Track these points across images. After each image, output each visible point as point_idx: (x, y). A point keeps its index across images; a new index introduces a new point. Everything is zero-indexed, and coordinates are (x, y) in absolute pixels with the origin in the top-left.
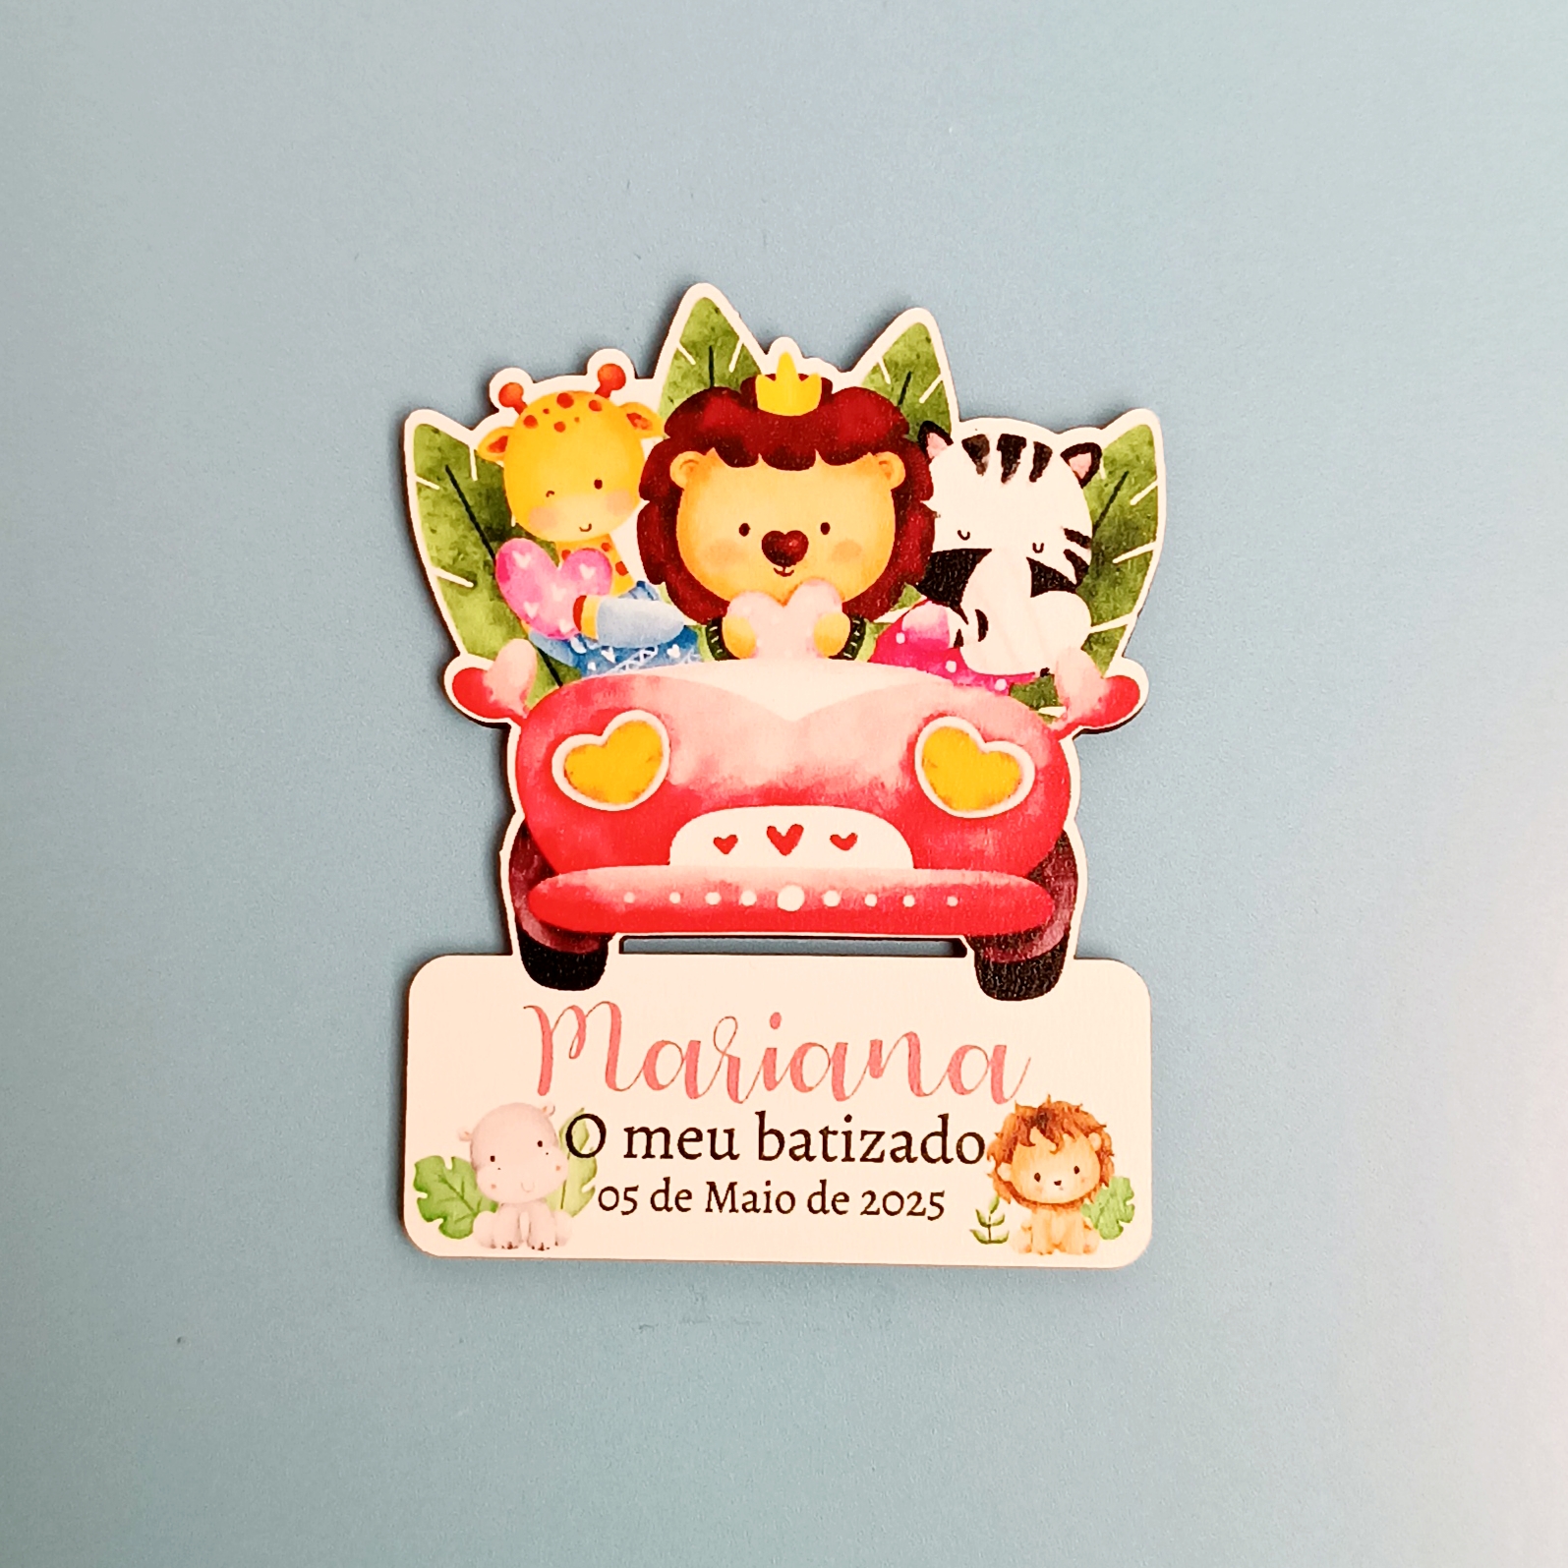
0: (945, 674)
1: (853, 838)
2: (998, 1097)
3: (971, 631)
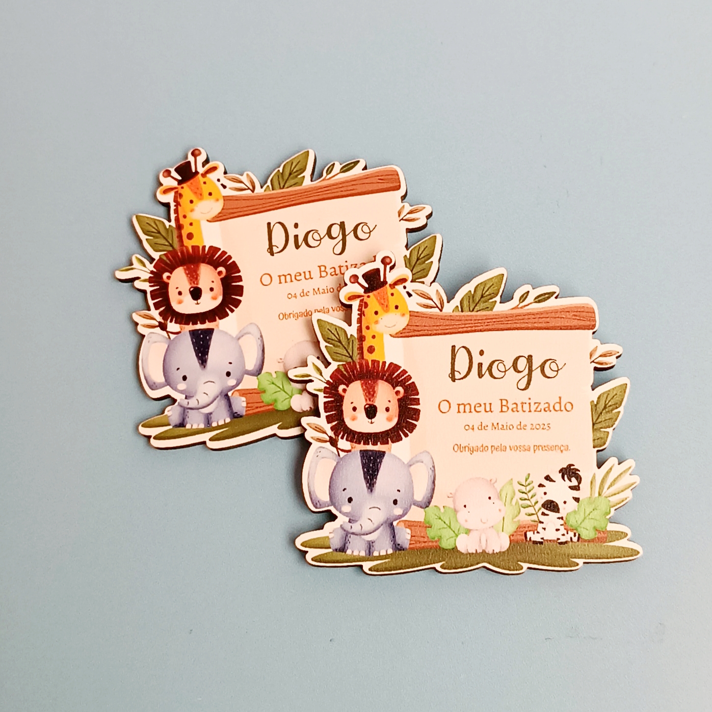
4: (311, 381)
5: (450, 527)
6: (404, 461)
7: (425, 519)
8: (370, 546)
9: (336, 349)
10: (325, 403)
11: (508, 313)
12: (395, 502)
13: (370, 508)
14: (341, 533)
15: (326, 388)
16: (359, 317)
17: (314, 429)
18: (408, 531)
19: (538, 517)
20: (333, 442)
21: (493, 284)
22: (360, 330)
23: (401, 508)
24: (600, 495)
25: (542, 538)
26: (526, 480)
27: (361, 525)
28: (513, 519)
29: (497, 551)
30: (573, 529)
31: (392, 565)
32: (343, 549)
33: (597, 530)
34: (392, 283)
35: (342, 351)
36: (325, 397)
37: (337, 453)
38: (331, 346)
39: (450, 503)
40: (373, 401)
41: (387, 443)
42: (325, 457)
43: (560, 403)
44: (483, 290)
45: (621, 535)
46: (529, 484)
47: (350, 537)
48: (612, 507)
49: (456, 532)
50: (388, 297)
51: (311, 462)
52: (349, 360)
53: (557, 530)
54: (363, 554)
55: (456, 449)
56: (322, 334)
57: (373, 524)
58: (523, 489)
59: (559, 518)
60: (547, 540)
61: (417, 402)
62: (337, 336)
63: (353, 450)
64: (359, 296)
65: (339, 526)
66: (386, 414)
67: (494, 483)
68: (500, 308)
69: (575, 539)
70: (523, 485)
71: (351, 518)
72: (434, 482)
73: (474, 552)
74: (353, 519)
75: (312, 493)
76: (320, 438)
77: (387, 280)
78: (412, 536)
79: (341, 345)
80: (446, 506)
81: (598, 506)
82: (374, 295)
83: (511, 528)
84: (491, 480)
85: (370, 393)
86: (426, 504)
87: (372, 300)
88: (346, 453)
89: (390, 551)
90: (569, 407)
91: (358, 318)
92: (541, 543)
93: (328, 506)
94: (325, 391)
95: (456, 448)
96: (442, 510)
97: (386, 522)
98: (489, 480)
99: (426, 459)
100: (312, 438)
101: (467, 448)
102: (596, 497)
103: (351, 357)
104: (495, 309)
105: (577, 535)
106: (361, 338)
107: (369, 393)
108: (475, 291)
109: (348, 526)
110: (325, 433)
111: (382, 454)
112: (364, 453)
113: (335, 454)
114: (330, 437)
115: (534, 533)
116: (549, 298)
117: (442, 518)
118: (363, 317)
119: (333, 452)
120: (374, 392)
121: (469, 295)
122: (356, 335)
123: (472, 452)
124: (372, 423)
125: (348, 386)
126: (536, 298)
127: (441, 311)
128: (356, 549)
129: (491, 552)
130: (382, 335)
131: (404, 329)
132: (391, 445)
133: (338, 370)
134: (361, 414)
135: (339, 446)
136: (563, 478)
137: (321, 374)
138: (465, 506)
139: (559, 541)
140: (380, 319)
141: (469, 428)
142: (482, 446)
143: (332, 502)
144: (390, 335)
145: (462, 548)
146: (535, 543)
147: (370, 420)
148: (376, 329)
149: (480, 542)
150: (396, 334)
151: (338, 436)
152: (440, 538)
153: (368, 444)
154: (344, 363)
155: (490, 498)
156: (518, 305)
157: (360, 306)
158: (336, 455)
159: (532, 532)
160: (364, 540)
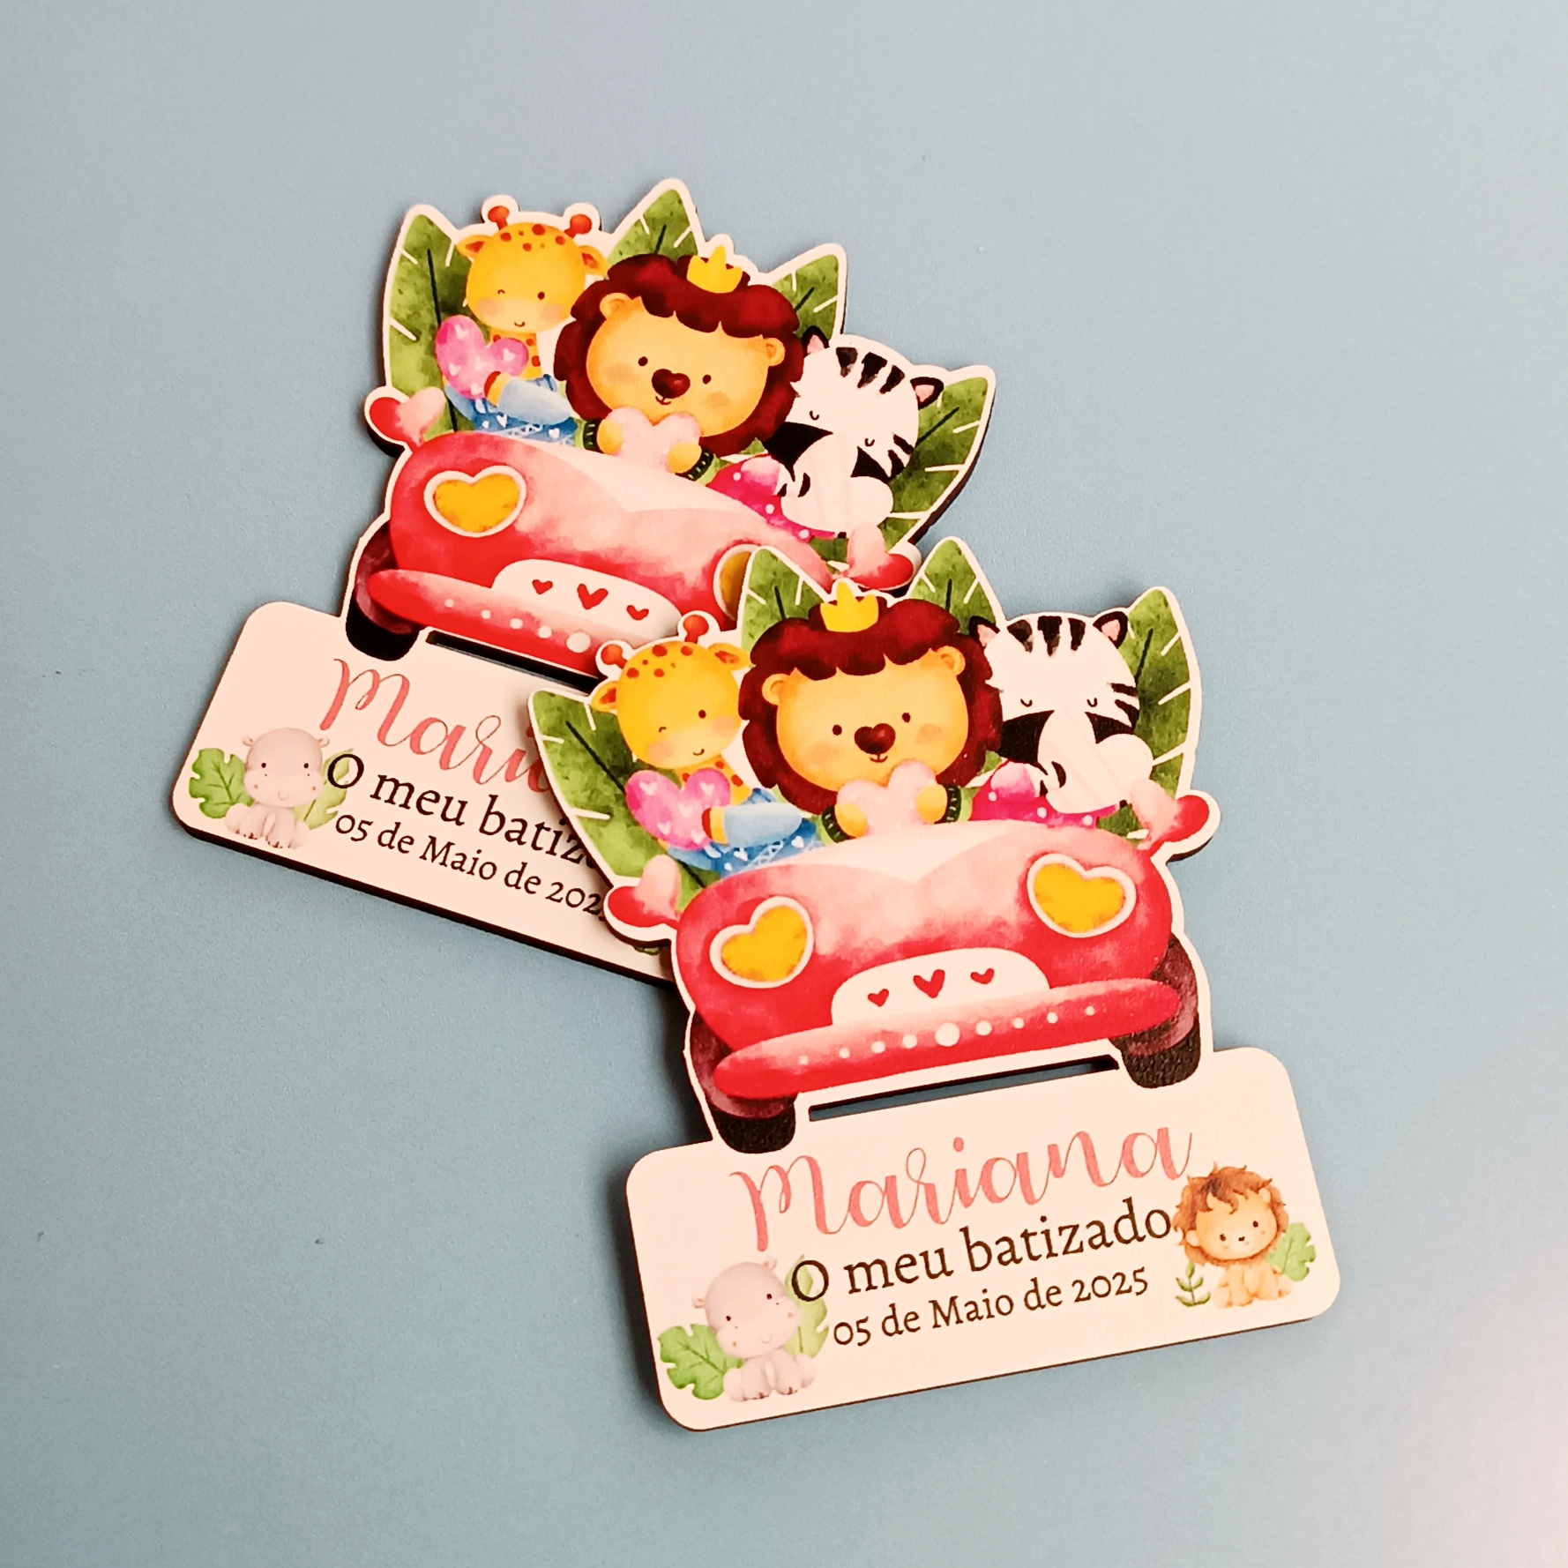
0: (1038, 820)
1: (990, 973)
2: (1172, 1174)
3: (1051, 780)
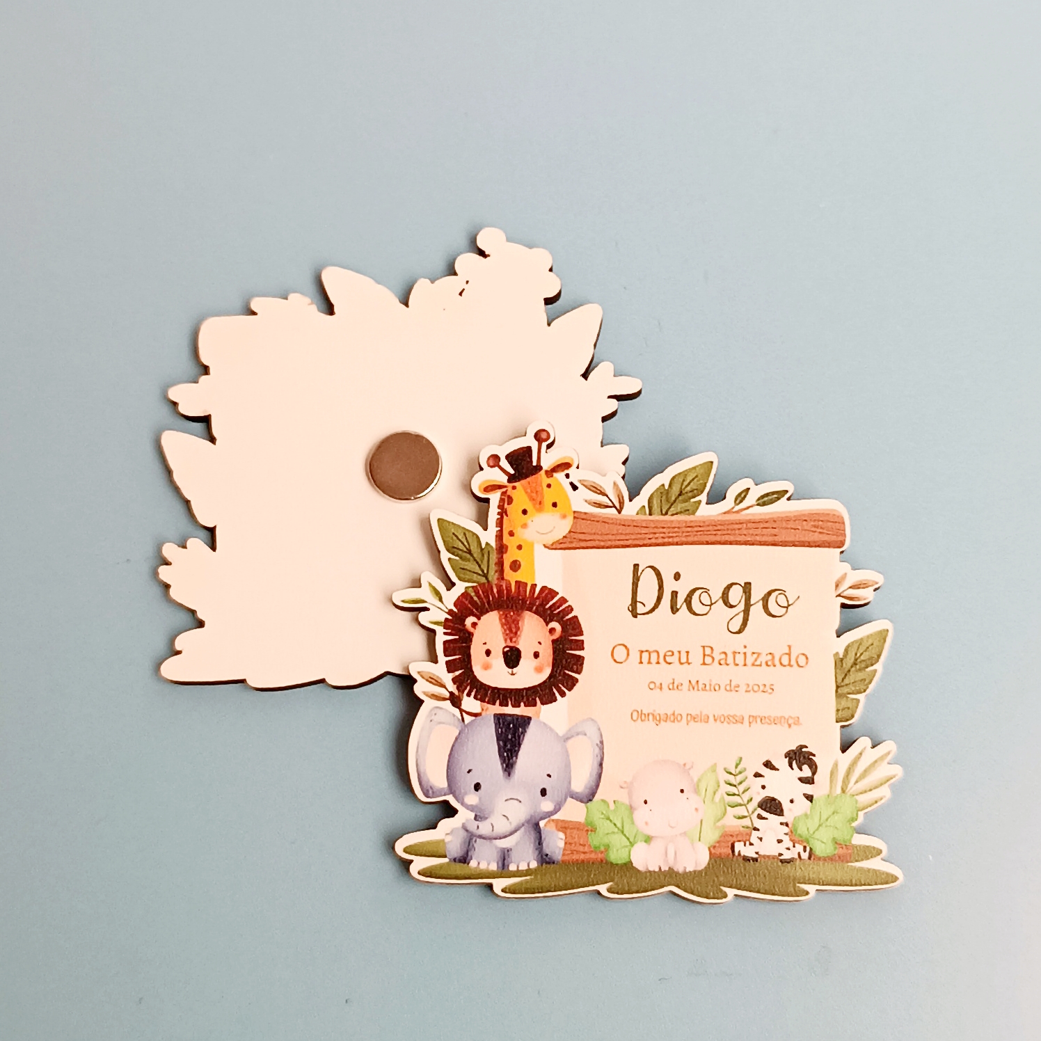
4: (426, 609)
5: (623, 832)
6: (558, 732)
7: (586, 819)
8: (504, 857)
9: (464, 563)
10: (445, 643)
11: (716, 519)
12: (543, 792)
13: (506, 800)
14: (463, 834)
15: (446, 619)
16: (499, 517)
17: (427, 680)
18: (562, 835)
19: (751, 821)
20: (455, 701)
21: (697, 476)
22: (500, 536)
23: (552, 801)
24: (843, 791)
25: (757, 853)
26: (736, 767)
27: (492, 824)
28: (715, 823)
29: (690, 869)
30: (802, 841)
31: (536, 884)
32: (464, 859)
33: (836, 843)
34: (549, 469)
35: (472, 566)
36: (445, 633)
37: (460, 718)
38: (457, 558)
39: (623, 797)
40: (515, 642)
41: (535, 705)
42: (444, 723)
43: (789, 654)
44: (682, 484)
45: (873, 852)
46: (740, 773)
47: (476, 841)
48: (861, 810)
49: (631, 840)
50: (542, 489)
51: (422, 729)
52: (483, 580)
53: (780, 841)
54: (494, 867)
55: (635, 718)
56: (444, 541)
57: (510, 823)
58: (731, 779)
59: (781, 824)
60: (764, 856)
61: (580, 645)
62: (466, 544)
63: (483, 714)
64: (500, 487)
65: (460, 825)
66: (536, 662)
67: (690, 769)
68: (706, 512)
69: (805, 856)
70: (731, 773)
71: (478, 814)
72: (601, 765)
73: (657, 870)
74: (482, 815)
75: (422, 775)
76: (436, 694)
77: (542, 464)
78: (566, 843)
79: (471, 558)
80: (618, 801)
81: (841, 807)
82: (523, 486)
83: (711, 836)
84: (685, 765)
85: (512, 629)
86: (589, 797)
87: (520, 492)
88: (473, 718)
89: (534, 865)
90: (802, 661)
91: (498, 519)
92: (755, 860)
93: (445, 795)
94: (446, 624)
95: (635, 715)
96: (612, 806)
97: (528, 821)
98: (682, 763)
99: (591, 731)
100: (425, 693)
101: (651, 717)
102: (838, 795)
103: (486, 576)
104: (699, 513)
105: (808, 849)
106: (502, 549)
107: (511, 631)
108: (670, 485)
109: (472, 826)
110: (444, 687)
111: (527, 721)
112: (499, 718)
113: (457, 717)
114: (451, 693)
115: (745, 845)
116: (778, 499)
117: (611, 818)
118: (505, 517)
119: (454, 715)
120: (518, 629)
121: (662, 491)
122: (493, 544)
123: (658, 723)
124: (513, 674)
125: (479, 619)
126: (759, 499)
127: (619, 512)
128: (484, 860)
129: (681, 870)
130: (532, 545)
131: (565, 537)
132: (540, 708)
133: (465, 595)
134: (498, 661)
135: (463, 707)
136: (791, 766)
137: (441, 600)
138: (646, 802)
139: (782, 858)
140: (529, 522)
141: (655, 686)
142: (674, 714)
143: (451, 789)
144: (544, 545)
145: (639, 864)
146: (746, 859)
147: (510, 670)
148: (523, 535)
149: (666, 856)
150: (552, 545)
151: (463, 692)
152: (607, 847)
153: (507, 705)
154: (475, 584)
155: (682, 791)
156: (733, 508)
157: (502, 500)
158: (459, 719)
159: (742, 843)
160: (496, 847)
